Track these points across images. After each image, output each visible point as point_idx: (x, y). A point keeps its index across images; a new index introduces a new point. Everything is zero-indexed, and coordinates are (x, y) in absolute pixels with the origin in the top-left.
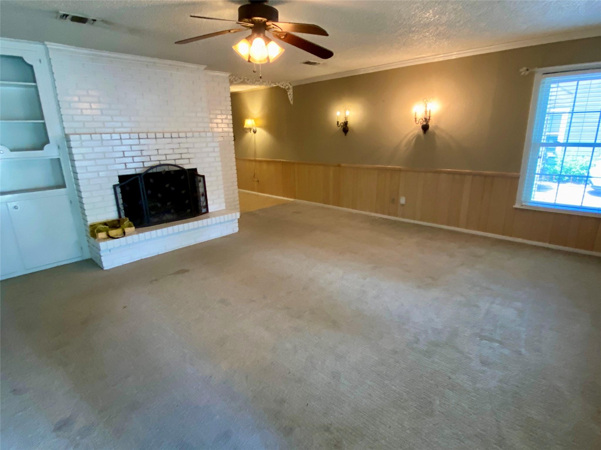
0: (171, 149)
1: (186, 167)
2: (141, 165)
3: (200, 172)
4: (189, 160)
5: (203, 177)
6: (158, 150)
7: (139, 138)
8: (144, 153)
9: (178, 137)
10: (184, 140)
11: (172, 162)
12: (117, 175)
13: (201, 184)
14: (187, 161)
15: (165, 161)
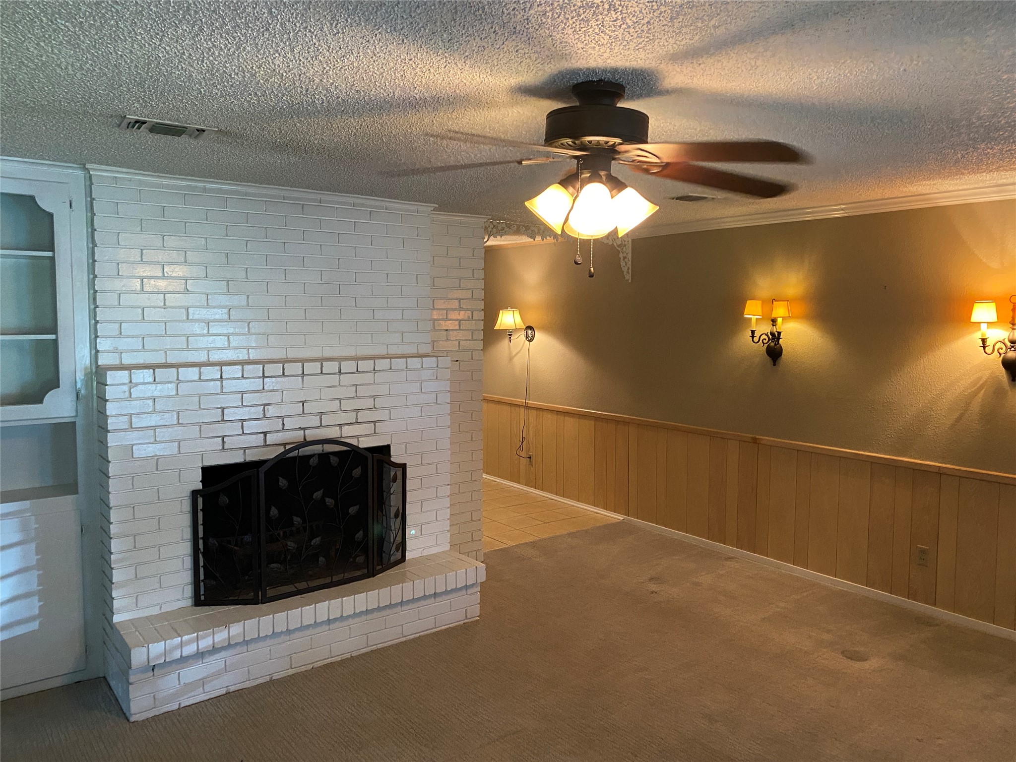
0: (334, 399)
1: (365, 443)
2: (259, 440)
3: (396, 456)
4: (375, 425)
5: (403, 467)
6: (303, 402)
7: (264, 377)
8: (271, 411)
9: (355, 370)
10: (368, 378)
11: (333, 433)
12: (201, 465)
13: (396, 487)
14: (367, 429)
15: (317, 430)
